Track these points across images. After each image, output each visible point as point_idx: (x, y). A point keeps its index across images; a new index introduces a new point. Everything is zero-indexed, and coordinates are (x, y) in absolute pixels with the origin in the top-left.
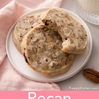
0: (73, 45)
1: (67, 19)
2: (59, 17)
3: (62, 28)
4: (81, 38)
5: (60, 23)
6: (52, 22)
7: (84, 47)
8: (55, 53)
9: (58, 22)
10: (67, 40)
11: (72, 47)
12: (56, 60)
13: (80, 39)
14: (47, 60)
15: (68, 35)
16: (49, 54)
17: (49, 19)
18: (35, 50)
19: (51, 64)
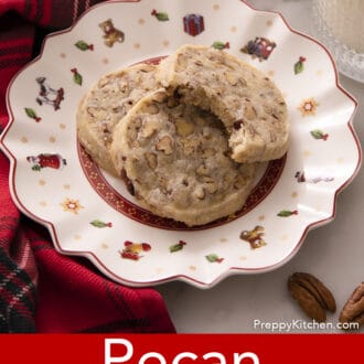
0: (259, 141)
1: (225, 69)
2: (207, 68)
3: (219, 98)
4: (274, 116)
5: (213, 86)
6: (192, 89)
7: (285, 139)
8: (203, 163)
9: (207, 84)
10: (241, 130)
11: (258, 148)
12: (207, 179)
13: (271, 117)
14: (185, 183)
15: (239, 115)
16: (190, 166)
17: (185, 83)
18: (151, 159)
19: (198, 192)
